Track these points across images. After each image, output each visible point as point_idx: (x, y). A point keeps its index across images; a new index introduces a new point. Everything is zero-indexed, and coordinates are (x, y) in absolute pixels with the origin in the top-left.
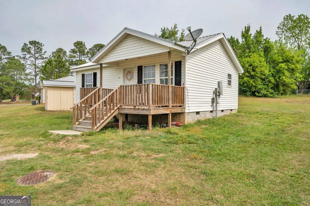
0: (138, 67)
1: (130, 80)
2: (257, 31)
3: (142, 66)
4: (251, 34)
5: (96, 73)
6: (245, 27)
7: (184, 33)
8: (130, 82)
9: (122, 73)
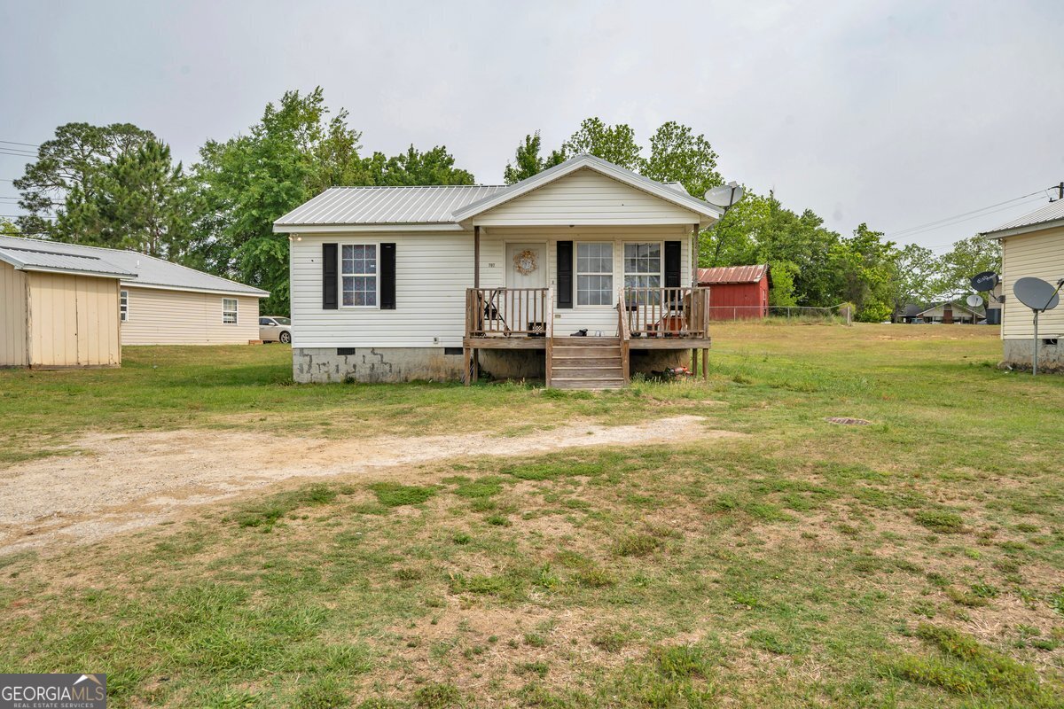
0: (559, 244)
1: (526, 273)
2: (554, 152)
3: (570, 243)
4: (541, 159)
5: (393, 245)
6: (528, 139)
7: (344, 121)
8: (526, 278)
9: (503, 254)
